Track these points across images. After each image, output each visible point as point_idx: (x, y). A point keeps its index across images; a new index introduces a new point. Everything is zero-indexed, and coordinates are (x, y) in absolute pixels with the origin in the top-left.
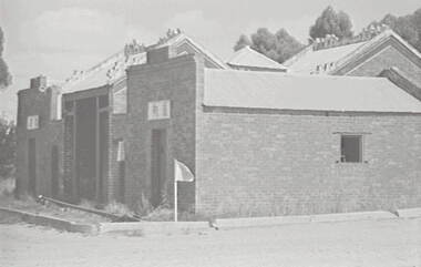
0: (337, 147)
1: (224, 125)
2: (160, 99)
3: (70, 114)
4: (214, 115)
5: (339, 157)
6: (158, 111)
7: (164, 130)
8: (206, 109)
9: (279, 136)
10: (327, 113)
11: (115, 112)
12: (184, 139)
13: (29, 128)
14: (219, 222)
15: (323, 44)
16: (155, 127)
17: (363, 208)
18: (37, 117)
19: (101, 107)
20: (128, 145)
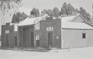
0: (82, 35)
1: (66, 32)
2: (50, 27)
3: (21, 30)
4: (64, 30)
5: (82, 38)
6: (50, 29)
7: (52, 33)
8: (63, 29)
9: (74, 34)
10: (81, 29)
11: (36, 29)
12: (58, 34)
13: (6, 33)
14: (70, 49)
15: (63, 16)
16: (49, 32)
17: (86, 47)
18: (9, 31)
19: (31, 29)
20: (40, 36)
